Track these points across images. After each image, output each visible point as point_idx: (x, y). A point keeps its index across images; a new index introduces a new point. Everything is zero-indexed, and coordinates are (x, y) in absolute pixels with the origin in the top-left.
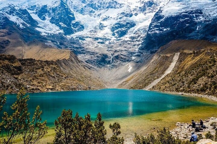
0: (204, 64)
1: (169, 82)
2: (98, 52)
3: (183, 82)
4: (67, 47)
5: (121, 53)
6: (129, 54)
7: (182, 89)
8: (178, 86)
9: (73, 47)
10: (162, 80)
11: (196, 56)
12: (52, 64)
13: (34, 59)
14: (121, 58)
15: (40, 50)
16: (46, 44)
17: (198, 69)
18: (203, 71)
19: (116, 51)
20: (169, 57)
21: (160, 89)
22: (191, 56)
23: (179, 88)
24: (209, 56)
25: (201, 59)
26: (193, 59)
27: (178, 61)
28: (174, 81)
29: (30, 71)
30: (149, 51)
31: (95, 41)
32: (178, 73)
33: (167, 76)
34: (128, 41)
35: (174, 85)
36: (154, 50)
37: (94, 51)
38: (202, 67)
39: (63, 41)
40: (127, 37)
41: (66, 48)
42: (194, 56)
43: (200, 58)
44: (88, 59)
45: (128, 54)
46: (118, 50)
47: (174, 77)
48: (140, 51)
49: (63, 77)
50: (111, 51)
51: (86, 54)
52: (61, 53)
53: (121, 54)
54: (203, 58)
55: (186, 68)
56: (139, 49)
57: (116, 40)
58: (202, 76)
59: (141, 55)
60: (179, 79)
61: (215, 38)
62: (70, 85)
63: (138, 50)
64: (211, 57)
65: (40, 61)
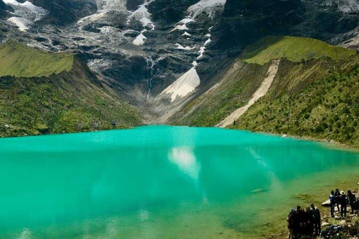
0: (319, 84)
1: (262, 114)
2: (126, 54)
3: (287, 115)
4: (67, 48)
5: (171, 55)
6: (187, 57)
7: (284, 126)
8: (278, 121)
9: (78, 46)
10: (249, 108)
11: (306, 68)
12: (44, 82)
13: (14, 76)
14: (172, 64)
15: (19, 58)
16: (28, 45)
17: (310, 91)
18: (318, 95)
19: (161, 52)
20: (262, 66)
21: (247, 126)
22: (298, 68)
23: (281, 126)
24: (327, 69)
25: (314, 75)
26: (301, 72)
27: (276, 75)
28: (271, 112)
29: (8, 98)
30: (225, 52)
31: (120, 33)
32: (278, 97)
33: (258, 101)
34: (184, 31)
35: (272, 119)
36: (235, 51)
37: (119, 52)
38: (317, 89)
39: (59, 37)
40: (183, 24)
41: (65, 49)
42: (303, 68)
43: (312, 72)
44: (108, 68)
45: (184, 58)
46: (166, 50)
47: (271, 104)
48: (207, 51)
49: (65, 106)
50: (151, 50)
51: (102, 60)
52: (56, 60)
53: (171, 57)
54: (317, 73)
55: (290, 88)
56: (205, 47)
57: (161, 29)
58: (316, 104)
59: (211, 59)
60: (280, 108)
61: (333, 37)
62: (77, 121)
63: (204, 49)
64: (330, 72)
65: (22, 78)
